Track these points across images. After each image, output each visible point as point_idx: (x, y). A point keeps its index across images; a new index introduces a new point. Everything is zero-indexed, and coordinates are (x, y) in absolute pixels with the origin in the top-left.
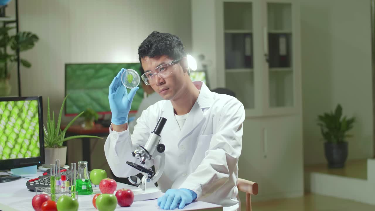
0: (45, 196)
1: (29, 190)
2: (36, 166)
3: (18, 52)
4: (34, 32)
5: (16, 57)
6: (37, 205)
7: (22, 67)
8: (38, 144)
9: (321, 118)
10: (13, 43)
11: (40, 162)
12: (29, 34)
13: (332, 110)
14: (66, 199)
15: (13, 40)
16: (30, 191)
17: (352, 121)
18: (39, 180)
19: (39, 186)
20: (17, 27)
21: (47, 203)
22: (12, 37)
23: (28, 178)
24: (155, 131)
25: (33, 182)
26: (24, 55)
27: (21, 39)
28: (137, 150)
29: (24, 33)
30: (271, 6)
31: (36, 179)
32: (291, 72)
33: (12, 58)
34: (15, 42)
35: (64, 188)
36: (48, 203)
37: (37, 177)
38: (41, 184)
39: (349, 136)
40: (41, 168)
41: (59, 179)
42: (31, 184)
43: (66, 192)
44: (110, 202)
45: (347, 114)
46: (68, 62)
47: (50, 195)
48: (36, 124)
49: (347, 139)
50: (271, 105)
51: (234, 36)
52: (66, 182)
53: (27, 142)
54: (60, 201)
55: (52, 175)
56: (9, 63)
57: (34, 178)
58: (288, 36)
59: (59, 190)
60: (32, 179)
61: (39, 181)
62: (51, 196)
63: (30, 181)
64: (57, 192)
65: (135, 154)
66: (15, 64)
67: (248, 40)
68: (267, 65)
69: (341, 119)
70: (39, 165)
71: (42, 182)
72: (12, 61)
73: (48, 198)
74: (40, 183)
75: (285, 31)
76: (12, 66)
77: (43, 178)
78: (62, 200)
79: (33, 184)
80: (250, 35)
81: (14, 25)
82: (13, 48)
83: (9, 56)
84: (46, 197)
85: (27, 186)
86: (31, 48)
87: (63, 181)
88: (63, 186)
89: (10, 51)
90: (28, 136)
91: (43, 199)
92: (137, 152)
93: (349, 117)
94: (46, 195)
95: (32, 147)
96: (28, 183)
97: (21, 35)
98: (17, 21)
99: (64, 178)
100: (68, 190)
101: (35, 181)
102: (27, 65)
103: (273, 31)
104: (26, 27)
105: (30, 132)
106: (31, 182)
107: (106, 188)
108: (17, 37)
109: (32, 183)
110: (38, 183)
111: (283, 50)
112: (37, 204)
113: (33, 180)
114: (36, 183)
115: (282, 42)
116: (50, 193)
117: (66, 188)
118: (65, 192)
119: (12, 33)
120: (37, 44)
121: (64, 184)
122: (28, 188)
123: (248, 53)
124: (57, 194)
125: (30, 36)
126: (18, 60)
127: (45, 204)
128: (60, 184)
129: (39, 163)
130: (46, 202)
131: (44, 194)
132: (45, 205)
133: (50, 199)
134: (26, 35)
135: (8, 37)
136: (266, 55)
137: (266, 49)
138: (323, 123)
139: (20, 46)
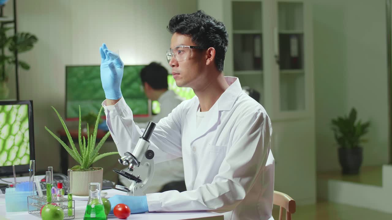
3: (16, 53)
4: (33, 32)
5: (14, 59)
7: (20, 69)
9: (334, 122)
10: (11, 44)
12: (27, 34)
13: (346, 114)
15: (11, 41)
17: (367, 125)
20: (15, 28)
22: (10, 38)
24: (144, 137)
26: (22, 57)
27: (19, 40)
28: (125, 157)
29: (22, 34)
30: (281, 5)
32: (303, 74)
33: (10, 60)
34: (14, 43)
39: (364, 141)
43: (63, 201)
45: (361, 118)
46: (69, 64)
49: (361, 145)
50: (282, 109)
51: (244, 36)
52: (62, 190)
56: (7, 65)
58: (300, 37)
65: (123, 161)
66: (13, 66)
67: (257, 41)
68: (277, 67)
69: (356, 123)
72: (9, 63)
75: (297, 31)
76: (10, 68)
80: (260, 36)
81: (12, 25)
82: (11, 50)
83: (7, 58)
86: (29, 49)
87: (59, 189)
88: (59, 195)
89: (8, 53)
92: (125, 159)
93: (364, 121)
97: (19, 36)
98: (15, 21)
99: (60, 186)
102: (26, 67)
103: (285, 31)
104: (24, 27)
108: (15, 38)
111: (294, 51)
115: (294, 43)
119: (10, 33)
120: (36, 45)
123: (257, 54)
125: (29, 37)
126: (16, 62)
134: (24, 36)
135: (5, 38)
136: (276, 57)
137: (276, 50)
138: (336, 127)
139: (18, 47)
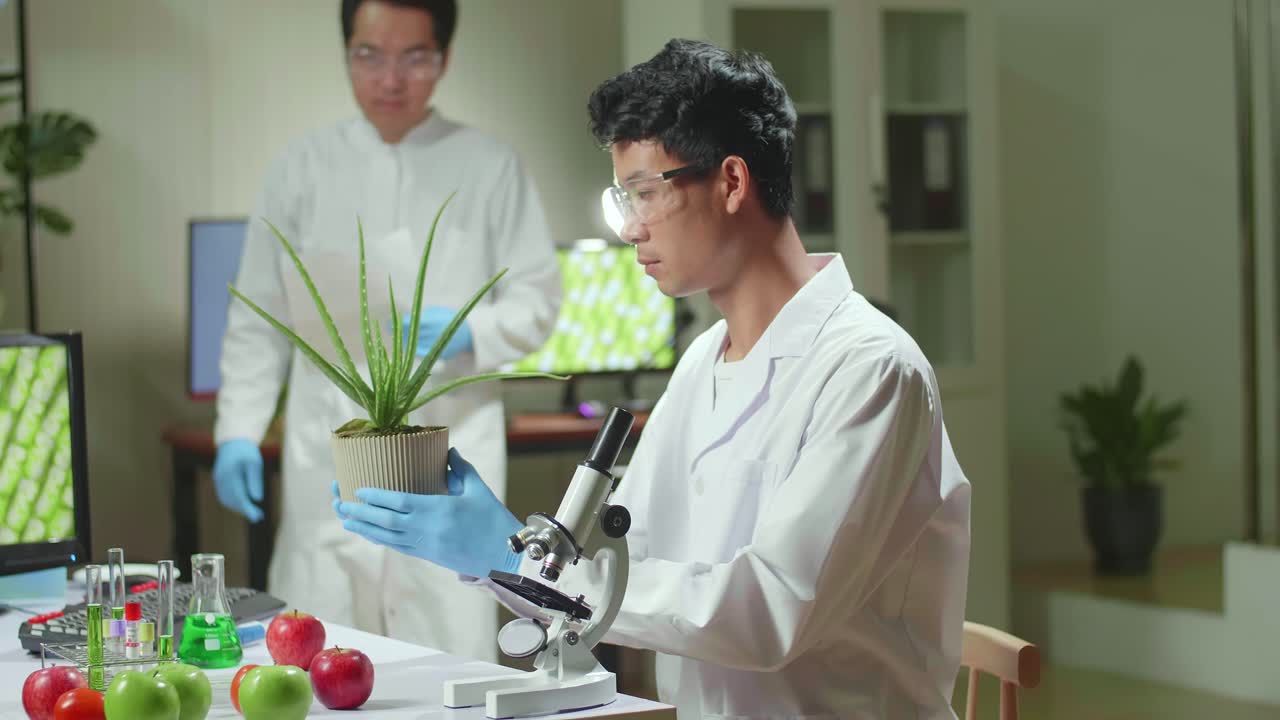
0: (66, 674)
1: (29, 654)
2: (62, 572)
3: (26, 177)
4: (81, 108)
5: (20, 199)
6: (38, 704)
7: (41, 232)
8: (69, 497)
9: (1069, 403)
10: (12, 151)
11: (73, 558)
12: (63, 118)
13: (1106, 375)
14: (135, 683)
15: (9, 139)
16: (31, 656)
17: (1176, 413)
18: (63, 619)
19: (63, 638)
20: (24, 97)
21: (73, 696)
22: (7, 131)
23: (33, 610)
25: (41, 627)
26: (48, 191)
27: (37, 136)
29: (46, 117)
30: (894, 22)
31: (53, 616)
32: (965, 247)
33: (9, 202)
34: (19, 147)
35: (135, 645)
36: (76, 697)
37: (58, 609)
38: (69, 631)
39: (1167, 465)
40: (81, 575)
41: (118, 615)
42: (33, 633)
43: (144, 661)
44: (286, 693)
45: (1158, 391)
46: (200, 212)
47: (86, 670)
48: (62, 426)
49: (1158, 476)
52: (142, 625)
53: (29, 490)
54: (117, 689)
55: (94, 602)
57: (45, 611)
58: (955, 125)
59: (119, 654)
60: (40, 616)
61: (62, 622)
62: (89, 672)
63: (32, 621)
64: (111, 660)
66: (17, 223)
67: (816, 139)
68: (880, 222)
69: (1141, 406)
70: (72, 568)
71: (71, 626)
72: (6, 212)
73: (78, 681)
74: (64, 628)
75: (946, 105)
76: (6, 228)
77: (77, 612)
78: (123, 685)
79: (40, 634)
80: (824, 121)
81: (13, 89)
82: (9, 169)
84: (72, 675)
85: (20, 637)
86: (71, 167)
87: (131, 622)
88: (130, 640)
90: (35, 468)
91: (60, 684)
93: (1165, 402)
94: (73, 669)
95: (46, 505)
96: (25, 629)
97: (37, 124)
98: (22, 76)
99: (134, 612)
100: (150, 652)
101: (49, 622)
102: (60, 225)
103: (906, 107)
104: (54, 94)
105: (40, 453)
106: (35, 626)
107: (284, 645)
108: (22, 131)
109: (37, 630)
110: (60, 630)
111: (936, 171)
112: (41, 701)
113: (42, 620)
114: (52, 629)
115: (936, 145)
116: (84, 664)
117: (144, 647)
118: (137, 658)
119: (6, 115)
120: (92, 154)
121: (134, 631)
122: (24, 647)
123: (817, 182)
124: (108, 665)
125: (68, 125)
126: (27, 209)
127: (65, 699)
128: (121, 632)
129: (71, 560)
130: (70, 694)
131: (64, 668)
132: (66, 704)
133: (83, 683)
134: (53, 122)
136: (876, 189)
137: (877, 167)
138: (1076, 419)
139: (35, 161)
